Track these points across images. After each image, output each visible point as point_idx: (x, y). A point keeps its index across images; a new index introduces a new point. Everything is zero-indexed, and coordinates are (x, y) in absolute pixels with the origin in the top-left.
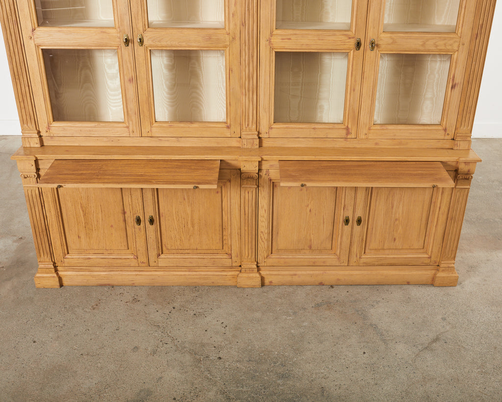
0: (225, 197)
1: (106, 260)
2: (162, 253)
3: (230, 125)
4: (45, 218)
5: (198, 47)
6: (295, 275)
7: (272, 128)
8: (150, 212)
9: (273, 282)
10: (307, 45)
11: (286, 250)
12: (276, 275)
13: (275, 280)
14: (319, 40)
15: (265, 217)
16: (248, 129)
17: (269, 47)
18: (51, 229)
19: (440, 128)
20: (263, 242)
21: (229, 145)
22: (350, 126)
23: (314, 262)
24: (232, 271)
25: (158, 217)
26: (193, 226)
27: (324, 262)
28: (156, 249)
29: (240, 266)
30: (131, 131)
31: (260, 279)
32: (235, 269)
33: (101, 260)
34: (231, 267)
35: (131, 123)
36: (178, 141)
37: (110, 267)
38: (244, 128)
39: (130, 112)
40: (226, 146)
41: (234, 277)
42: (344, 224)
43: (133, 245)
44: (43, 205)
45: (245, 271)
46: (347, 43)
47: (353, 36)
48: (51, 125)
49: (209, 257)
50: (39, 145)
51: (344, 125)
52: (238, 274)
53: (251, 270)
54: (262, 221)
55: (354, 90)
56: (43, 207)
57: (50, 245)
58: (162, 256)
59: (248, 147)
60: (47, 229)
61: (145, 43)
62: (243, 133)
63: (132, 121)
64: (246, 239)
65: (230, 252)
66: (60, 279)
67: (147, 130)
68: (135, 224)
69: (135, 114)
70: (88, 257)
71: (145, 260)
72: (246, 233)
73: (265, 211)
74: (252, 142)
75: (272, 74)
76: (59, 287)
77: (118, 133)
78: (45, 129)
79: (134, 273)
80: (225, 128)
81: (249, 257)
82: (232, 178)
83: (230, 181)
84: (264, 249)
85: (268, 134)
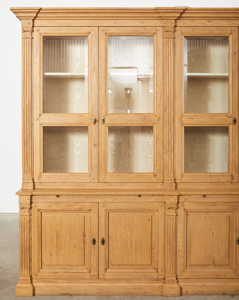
0: (154, 223)
1: (68, 274)
2: (108, 268)
3: (156, 174)
4: (30, 239)
5: (138, 124)
6: (205, 286)
7: (183, 176)
8: (102, 235)
9: (188, 292)
10: (203, 122)
11: (197, 265)
12: (190, 286)
13: (190, 290)
14: (211, 119)
15: (182, 238)
16: (168, 176)
17: (180, 124)
18: (32, 249)
20: (180, 258)
21: (155, 188)
22: (233, 174)
23: (217, 275)
24: (158, 283)
25: (107, 239)
26: (131, 247)
27: (225, 275)
28: (104, 265)
29: (164, 279)
30: (92, 179)
31: (179, 288)
32: (160, 281)
33: (65, 274)
34: (158, 280)
36: (122, 185)
37: (71, 279)
38: (166, 176)
39: (93, 166)
40: (154, 188)
41: (160, 287)
42: (237, 244)
43: (89, 261)
44: (30, 229)
45: (168, 282)
46: (229, 120)
47: (231, 116)
48: (42, 175)
49: (142, 271)
50: (32, 188)
51: (230, 173)
52: (163, 285)
53: (173, 282)
54: (180, 242)
55: (234, 150)
56: (30, 231)
57: (30, 261)
58: (108, 270)
59: (168, 189)
60: (30, 248)
61: (106, 122)
62: (165, 179)
63: (94, 172)
64: (169, 256)
65: (157, 267)
66: (34, 289)
67: (103, 178)
68: (92, 244)
69: (96, 167)
70: (55, 271)
71: (96, 274)
73: (182, 233)
74: (171, 185)
75: (183, 140)
76: (32, 296)
77: (84, 180)
78: (38, 177)
79: (87, 284)
80: (153, 176)
81: (171, 271)
82: (159, 209)
83: (158, 211)
84: (181, 264)
85: (181, 180)
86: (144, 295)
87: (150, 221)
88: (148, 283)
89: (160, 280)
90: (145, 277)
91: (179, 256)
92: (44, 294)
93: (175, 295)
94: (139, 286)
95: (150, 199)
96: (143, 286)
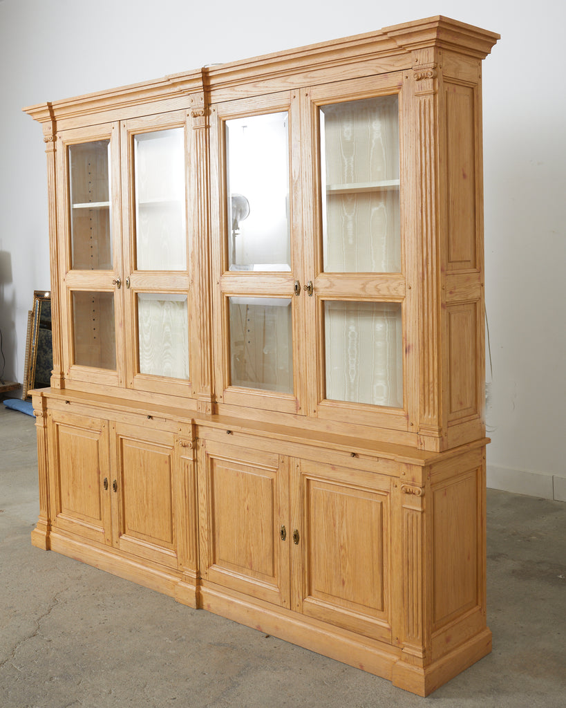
0: (173, 469)
1: (84, 528)
3: (191, 383)
6: (232, 603)
7: (225, 391)
8: (115, 476)
9: (211, 606)
12: (215, 597)
13: (214, 604)
15: (205, 505)
16: (204, 389)
19: (402, 413)
20: (204, 542)
22: (298, 398)
23: (254, 591)
26: (148, 504)
27: (264, 594)
28: (119, 526)
30: (120, 380)
31: (196, 595)
32: (177, 575)
33: (81, 528)
34: (176, 571)
37: (85, 538)
38: (201, 388)
39: (119, 360)
41: (175, 584)
42: (281, 538)
45: (186, 580)
46: (288, 287)
47: (292, 278)
48: (71, 368)
49: (160, 550)
50: (59, 387)
51: (293, 396)
52: (178, 582)
53: (190, 580)
58: (123, 537)
59: (202, 412)
62: (200, 393)
63: (121, 369)
65: (176, 548)
66: (49, 540)
67: (131, 382)
68: (104, 487)
69: (123, 362)
70: (72, 520)
74: (205, 406)
76: (46, 549)
77: (111, 382)
78: (67, 371)
81: (191, 561)
82: (175, 445)
83: (174, 449)
85: (223, 398)
87: (168, 465)
88: (165, 573)
92: (59, 552)
93: (190, 604)
94: (153, 574)
96: (158, 575)
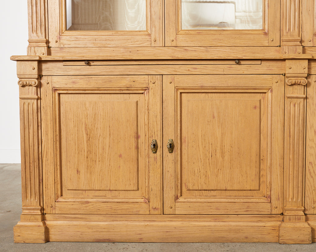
0: (263, 114)
1: (109, 205)
2: (181, 196)
3: (268, 31)
4: (40, 142)
7: (315, 35)
8: (170, 135)
16: (289, 34)
18: (44, 159)
24: (271, 221)
25: (179, 142)
26: (223, 157)
29: (282, 214)
30: (153, 39)
31: (310, 230)
32: (275, 219)
33: (103, 205)
34: (271, 216)
35: (153, 29)
36: (207, 51)
37: (113, 215)
38: (285, 34)
39: (153, 17)
43: (145, 182)
44: (40, 124)
45: (290, 219)
48: (63, 34)
49: (242, 200)
52: (280, 225)
54: (311, 147)
56: (40, 127)
57: (41, 181)
58: (181, 199)
60: (40, 159)
62: (284, 38)
63: (155, 27)
64: (291, 173)
65: (269, 193)
66: (47, 231)
67: (172, 38)
68: (151, 151)
69: (160, 19)
70: (86, 200)
71: (159, 206)
72: (291, 164)
74: (295, 49)
76: (44, 242)
77: (138, 43)
78: (56, 39)
79: (143, 223)
80: (262, 35)
81: (294, 200)
82: (275, 86)
83: (272, 91)
84: (313, 187)
85: (312, 42)
86: (245, 242)
87: (258, 110)
88: (254, 222)
89: (274, 217)
90: (247, 211)
91: (310, 174)
92: (66, 241)
93: (303, 241)
94: (237, 226)
95: (257, 68)
96: (244, 226)
